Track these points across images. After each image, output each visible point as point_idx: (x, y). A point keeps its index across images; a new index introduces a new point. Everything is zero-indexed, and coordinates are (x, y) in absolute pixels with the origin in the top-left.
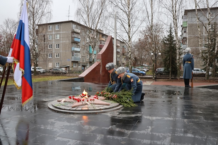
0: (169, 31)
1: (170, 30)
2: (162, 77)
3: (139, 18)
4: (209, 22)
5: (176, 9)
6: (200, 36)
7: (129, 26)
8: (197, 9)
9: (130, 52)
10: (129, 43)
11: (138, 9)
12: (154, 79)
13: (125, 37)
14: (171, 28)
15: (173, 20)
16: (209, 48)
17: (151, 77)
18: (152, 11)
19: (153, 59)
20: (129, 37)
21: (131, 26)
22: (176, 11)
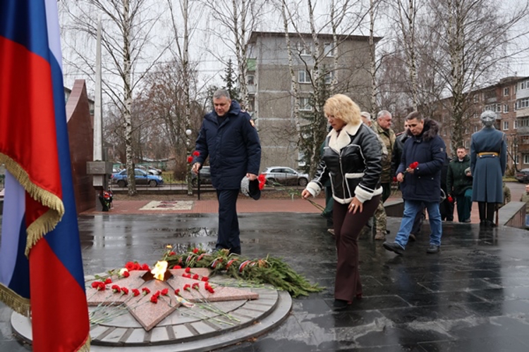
0: (224, 77)
1: (227, 74)
2: (208, 189)
3: (152, 41)
4: (317, 64)
5: (243, 25)
6: (295, 93)
7: (128, 57)
8: (289, 33)
9: (129, 125)
10: (128, 101)
11: (154, 16)
12: (190, 195)
13: (114, 86)
14: (230, 71)
15: (235, 50)
16: (316, 121)
17: (185, 188)
18: (186, 26)
19: (188, 143)
20: (127, 86)
21: (132, 58)
22: (243, 32)
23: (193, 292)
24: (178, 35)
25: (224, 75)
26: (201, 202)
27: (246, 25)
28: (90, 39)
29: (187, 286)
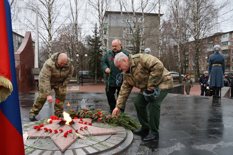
0: (94, 31)
1: (95, 30)
2: (86, 81)
3: (61, 14)
4: (135, 25)
5: (102, 8)
6: (125, 38)
7: (50, 22)
8: (123, 12)
9: (50, 52)
10: (50, 42)
11: (62, 3)
12: (78, 84)
13: (44, 34)
14: (96, 28)
15: (99, 19)
16: (134, 51)
17: (76, 81)
18: (76, 8)
19: (77, 60)
20: (50, 35)
21: (52, 22)
22: (102, 11)
23: (85, 131)
24: (73, 12)
25: (94, 30)
26: (83, 87)
27: (103, 8)
28: (33, 13)
29: (81, 128)
